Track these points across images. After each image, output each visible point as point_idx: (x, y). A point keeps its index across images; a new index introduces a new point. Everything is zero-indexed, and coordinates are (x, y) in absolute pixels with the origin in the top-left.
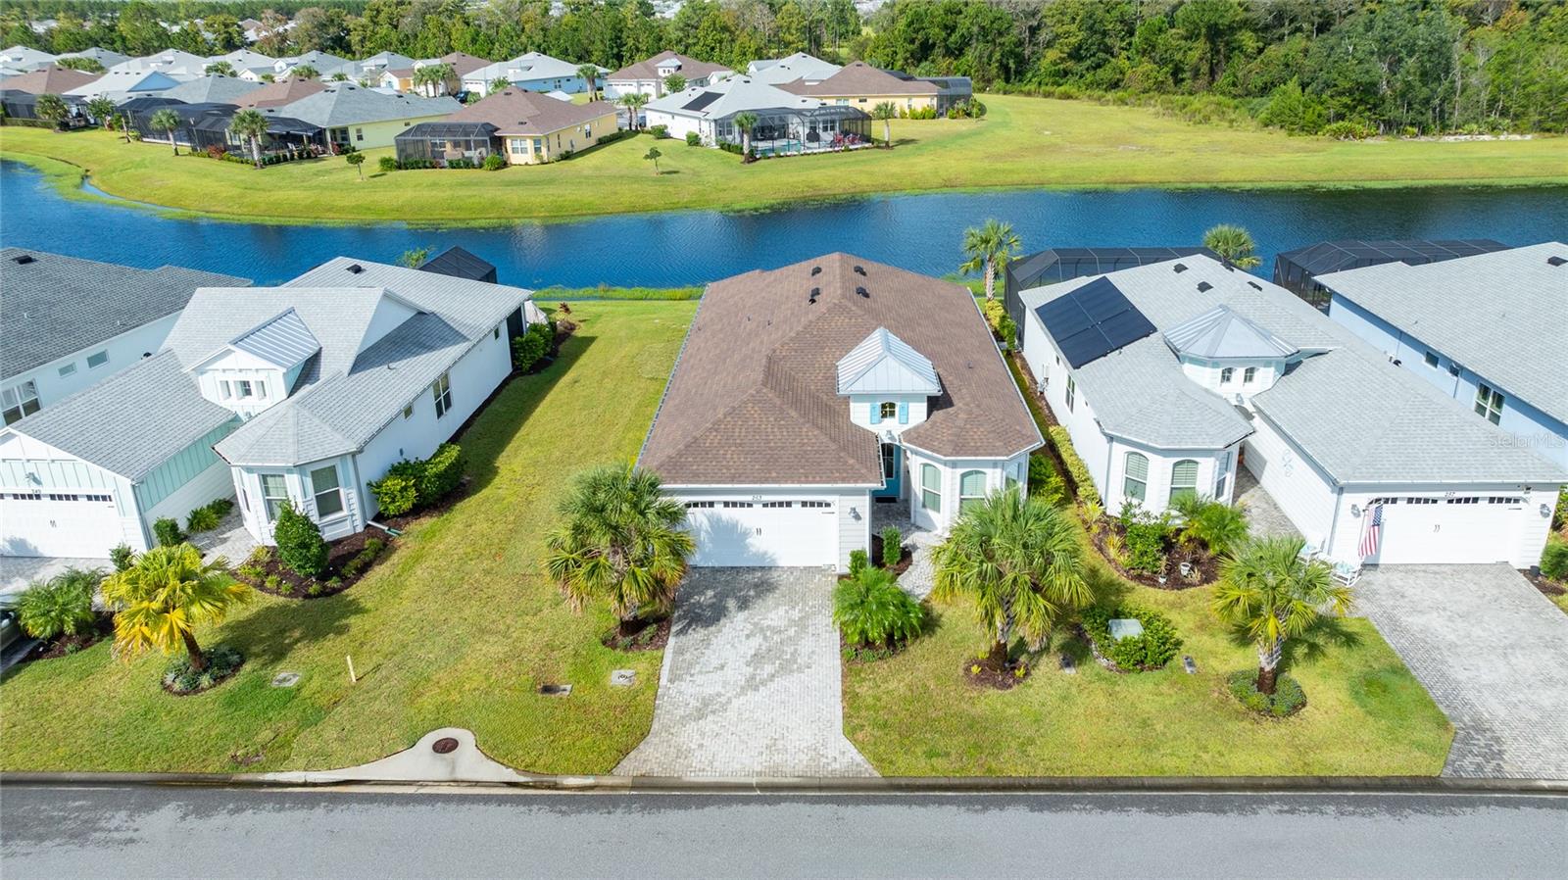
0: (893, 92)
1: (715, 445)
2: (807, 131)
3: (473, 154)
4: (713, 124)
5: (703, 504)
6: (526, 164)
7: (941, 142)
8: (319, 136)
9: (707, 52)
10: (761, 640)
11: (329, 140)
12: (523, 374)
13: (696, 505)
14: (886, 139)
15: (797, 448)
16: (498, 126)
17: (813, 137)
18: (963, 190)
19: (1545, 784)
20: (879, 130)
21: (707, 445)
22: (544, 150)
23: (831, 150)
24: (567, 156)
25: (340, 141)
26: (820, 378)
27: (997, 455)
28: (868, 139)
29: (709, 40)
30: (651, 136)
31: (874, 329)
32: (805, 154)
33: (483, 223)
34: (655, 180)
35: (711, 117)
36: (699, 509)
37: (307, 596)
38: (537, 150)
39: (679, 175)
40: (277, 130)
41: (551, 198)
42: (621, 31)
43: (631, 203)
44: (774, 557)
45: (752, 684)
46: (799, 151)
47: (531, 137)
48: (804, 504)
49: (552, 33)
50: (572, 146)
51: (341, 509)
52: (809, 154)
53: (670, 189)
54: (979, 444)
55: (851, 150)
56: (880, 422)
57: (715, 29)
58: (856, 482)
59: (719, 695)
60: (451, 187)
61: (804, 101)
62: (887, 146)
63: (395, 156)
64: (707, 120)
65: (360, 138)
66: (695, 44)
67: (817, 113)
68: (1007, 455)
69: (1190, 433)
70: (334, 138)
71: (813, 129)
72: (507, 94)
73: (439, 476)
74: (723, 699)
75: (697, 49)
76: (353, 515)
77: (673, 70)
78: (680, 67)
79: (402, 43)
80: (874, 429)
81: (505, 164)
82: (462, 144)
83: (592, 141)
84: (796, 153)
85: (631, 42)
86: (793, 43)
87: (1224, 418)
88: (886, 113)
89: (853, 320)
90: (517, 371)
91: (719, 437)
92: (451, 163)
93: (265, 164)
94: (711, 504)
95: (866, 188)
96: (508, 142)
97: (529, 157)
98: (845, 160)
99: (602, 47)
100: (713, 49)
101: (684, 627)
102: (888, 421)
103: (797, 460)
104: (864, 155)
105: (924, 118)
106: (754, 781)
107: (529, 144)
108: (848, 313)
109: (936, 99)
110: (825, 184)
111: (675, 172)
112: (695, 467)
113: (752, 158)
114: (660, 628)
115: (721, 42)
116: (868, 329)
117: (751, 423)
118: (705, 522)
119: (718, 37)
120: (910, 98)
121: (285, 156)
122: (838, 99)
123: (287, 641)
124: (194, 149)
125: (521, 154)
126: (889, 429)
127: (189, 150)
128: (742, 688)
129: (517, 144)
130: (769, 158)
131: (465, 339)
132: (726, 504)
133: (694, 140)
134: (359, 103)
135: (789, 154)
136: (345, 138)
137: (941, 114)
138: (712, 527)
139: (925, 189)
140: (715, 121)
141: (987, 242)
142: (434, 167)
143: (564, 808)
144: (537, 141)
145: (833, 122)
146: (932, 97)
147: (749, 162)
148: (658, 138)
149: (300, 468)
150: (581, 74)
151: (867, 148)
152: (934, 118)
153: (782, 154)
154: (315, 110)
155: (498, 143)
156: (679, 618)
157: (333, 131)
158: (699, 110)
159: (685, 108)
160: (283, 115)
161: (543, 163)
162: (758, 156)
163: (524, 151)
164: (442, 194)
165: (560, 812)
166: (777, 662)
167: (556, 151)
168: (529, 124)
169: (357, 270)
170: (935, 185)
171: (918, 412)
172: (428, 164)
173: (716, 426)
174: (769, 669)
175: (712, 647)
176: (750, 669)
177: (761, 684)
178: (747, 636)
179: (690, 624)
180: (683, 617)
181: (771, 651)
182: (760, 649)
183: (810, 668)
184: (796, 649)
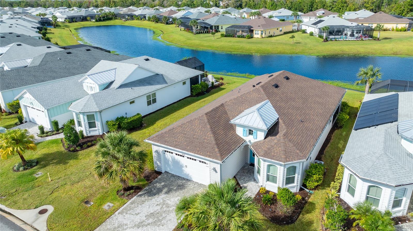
0: (391, 22)
1: (178, 132)
2: (350, 33)
3: (245, 34)
4: (318, 29)
5: (170, 152)
6: (258, 38)
7: (400, 39)
8: (211, 27)
9: (338, 10)
10: (159, 208)
11: (214, 28)
12: (193, 96)
13: (168, 152)
14: (378, 37)
15: (202, 140)
16: (253, 26)
17: (352, 35)
18: (400, 56)
20: (376, 34)
21: (175, 132)
22: (264, 34)
23: (356, 39)
24: (271, 36)
25: (217, 29)
27: (280, 161)
28: (371, 37)
29: (339, 6)
30: (301, 32)
32: (346, 40)
33: (235, 53)
34: (291, 45)
35: (318, 27)
36: (168, 153)
37: (69, 151)
38: (262, 34)
39: (300, 44)
40: (203, 25)
41: (258, 47)
42: (313, 3)
43: (280, 51)
44: (191, 177)
45: (140, 225)
46: (344, 39)
47: (260, 30)
48: (200, 161)
49: (294, 3)
50: (274, 34)
51: (96, 127)
52: (347, 41)
53: (294, 48)
54: (275, 155)
55: (363, 40)
56: (248, 136)
57: (342, 3)
58: (213, 158)
59: (126, 225)
60: (234, 42)
61: (352, 24)
62: (378, 39)
63: (225, 34)
64: (317, 28)
65: (222, 28)
66: (335, 7)
67: (355, 27)
68: (284, 162)
69: (379, 174)
70: (215, 28)
71: (353, 33)
72: (259, 18)
73: (128, 123)
74: (126, 227)
75: (335, 9)
76: (99, 129)
77: (321, 14)
78: (324, 13)
79: (254, 6)
80: (245, 138)
81: (252, 37)
82: (244, 31)
83: (282, 33)
84: (342, 40)
85: (315, 6)
86: (368, 7)
87: (404, 171)
88: (380, 29)
90: (191, 96)
91: (180, 130)
92: (238, 36)
93: (196, 33)
94: (172, 153)
95: (361, 53)
96: (254, 31)
97: (259, 36)
98: (359, 43)
99: (307, 8)
100: (340, 9)
101: (143, 194)
102: (251, 136)
103: (199, 144)
104: (368, 42)
105: (401, 31)
107: (260, 32)
109: (408, 25)
110: (347, 50)
111: (299, 43)
112: (167, 139)
113: (326, 40)
114: (135, 192)
115: (343, 7)
117: (193, 127)
118: (170, 159)
119: (342, 5)
120: (397, 24)
121: (201, 32)
122: (369, 24)
124: (185, 29)
125: (257, 35)
126: (250, 140)
127: (184, 29)
128: (135, 225)
129: (257, 32)
130: (332, 41)
131: (166, 83)
132: (176, 154)
133: (312, 34)
134: (224, 19)
135: (340, 40)
136: (218, 28)
137: (409, 30)
138: (172, 160)
139: (385, 55)
140: (319, 28)
141: (367, 74)
142: (233, 37)
144: (262, 31)
145: (360, 30)
146: (407, 24)
147: (325, 41)
148: (303, 33)
149: (83, 113)
150: (293, 15)
151: (370, 40)
152: (405, 31)
153: (337, 40)
154: (212, 21)
155: (252, 31)
157: (215, 26)
158: (315, 25)
159: (312, 24)
160: (206, 22)
161: (262, 38)
162: (329, 40)
163: (258, 34)
164: (231, 44)
166: (156, 219)
167: (268, 34)
168: (261, 26)
169: (147, 60)
170: (389, 53)
171: (261, 136)
172: (232, 36)
173: (182, 126)
174: (151, 220)
175: (143, 205)
176: (145, 218)
177: (142, 226)
178: (157, 205)
179: (145, 193)
180: (146, 190)
181: (158, 213)
182: (156, 211)
183: (163, 226)
184: (166, 216)
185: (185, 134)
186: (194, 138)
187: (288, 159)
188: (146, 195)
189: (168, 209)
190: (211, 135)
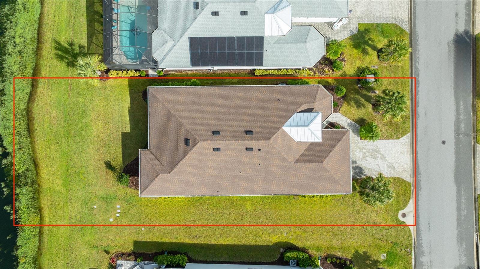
10: (368, 157)
15: (341, 152)
19: (409, 16)
26: (301, 147)
31: (283, 130)
45: (384, 158)
59: (387, 165)
74: (388, 164)
89: (279, 136)
103: (344, 152)
106: (411, 156)
108: (276, 138)
116: (283, 132)
117: (334, 165)
123: (371, 262)
128: (385, 160)
143: (419, 189)
156: (361, 176)
165: (420, 189)
166: (376, 153)
174: (378, 155)
175: (371, 168)
176: (378, 159)
177: (383, 156)
178: (366, 160)
179: (363, 174)
180: (360, 176)
181: (372, 155)
182: (371, 157)
183: (378, 147)
184: (371, 150)
185: (340, 167)
186: (341, 159)
187: (328, 95)
188: (363, 173)
189: (366, 152)
190: (336, 147)
